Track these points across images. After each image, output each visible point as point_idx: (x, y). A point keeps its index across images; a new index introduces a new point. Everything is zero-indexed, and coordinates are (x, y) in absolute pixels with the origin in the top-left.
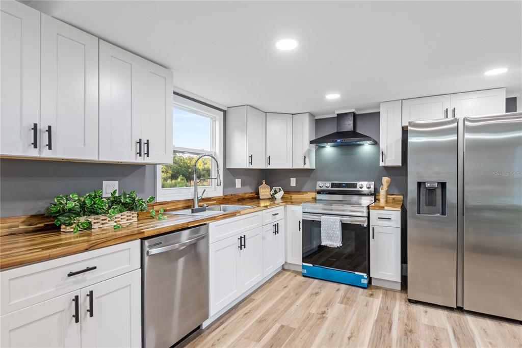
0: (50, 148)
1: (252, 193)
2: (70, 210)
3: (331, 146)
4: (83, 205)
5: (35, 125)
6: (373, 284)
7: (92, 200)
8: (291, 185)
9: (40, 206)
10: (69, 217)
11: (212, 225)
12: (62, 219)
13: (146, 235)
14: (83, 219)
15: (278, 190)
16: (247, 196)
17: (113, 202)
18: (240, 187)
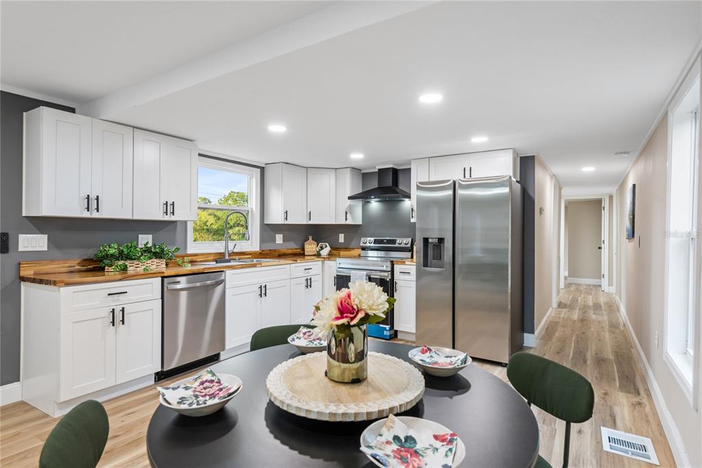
0: (98, 211)
1: (296, 249)
2: (112, 255)
3: (376, 202)
4: (121, 253)
5: (88, 196)
6: (399, 337)
7: (128, 249)
8: (340, 241)
9: (90, 253)
10: (111, 260)
11: (229, 273)
12: (106, 262)
13: (166, 274)
14: (121, 263)
15: (324, 246)
16: (290, 251)
17: (145, 251)
18: (282, 242)
